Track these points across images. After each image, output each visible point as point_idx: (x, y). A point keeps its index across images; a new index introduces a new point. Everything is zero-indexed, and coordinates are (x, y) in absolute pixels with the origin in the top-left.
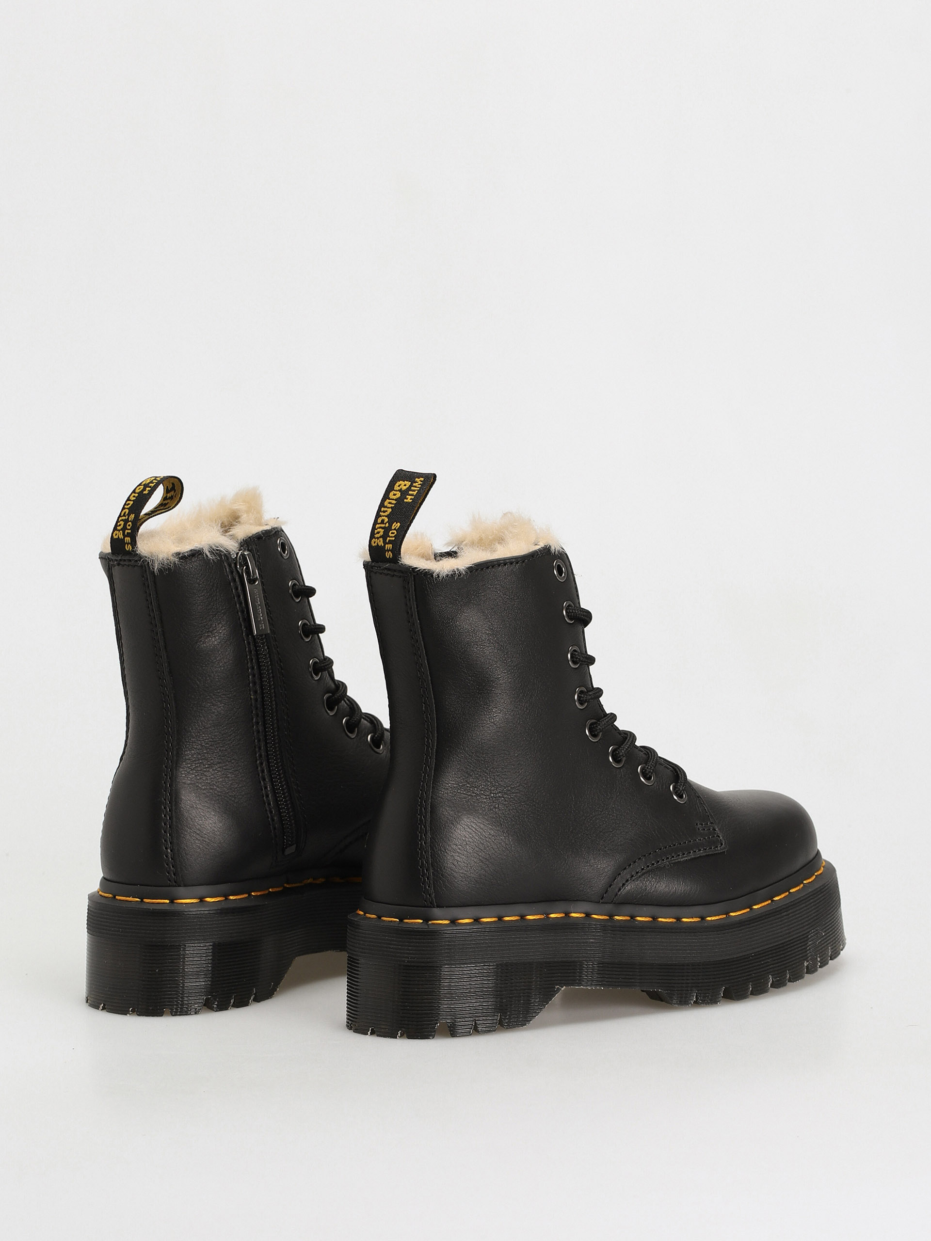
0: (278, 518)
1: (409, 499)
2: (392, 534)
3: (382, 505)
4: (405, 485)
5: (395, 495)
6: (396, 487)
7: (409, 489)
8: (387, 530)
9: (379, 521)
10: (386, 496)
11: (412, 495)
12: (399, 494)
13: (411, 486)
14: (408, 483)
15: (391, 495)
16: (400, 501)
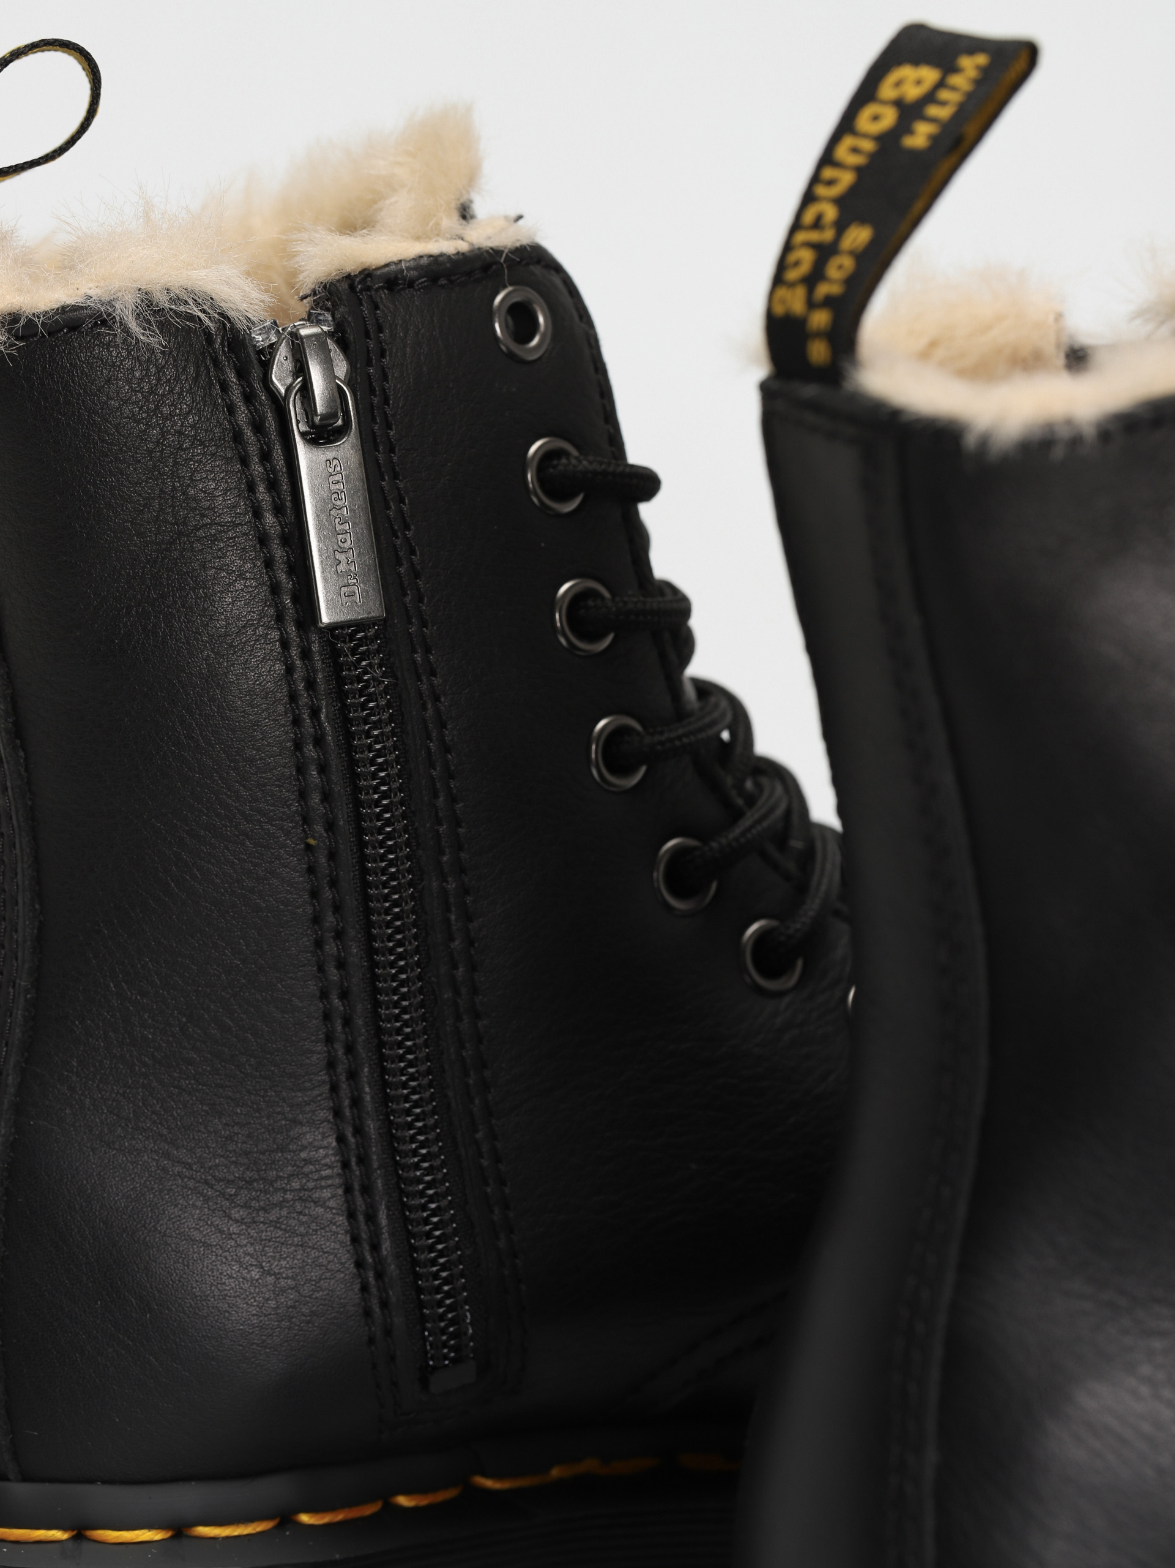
0: (520, 217)
1: (920, 136)
2: (840, 268)
3: (827, 159)
4: (919, 82)
5: (876, 118)
6: (887, 90)
7: (930, 98)
8: (825, 252)
9: (809, 217)
10: (846, 125)
11: (932, 120)
12: (889, 117)
13: (941, 84)
14: (929, 75)
15: (864, 122)
16: (889, 141)
